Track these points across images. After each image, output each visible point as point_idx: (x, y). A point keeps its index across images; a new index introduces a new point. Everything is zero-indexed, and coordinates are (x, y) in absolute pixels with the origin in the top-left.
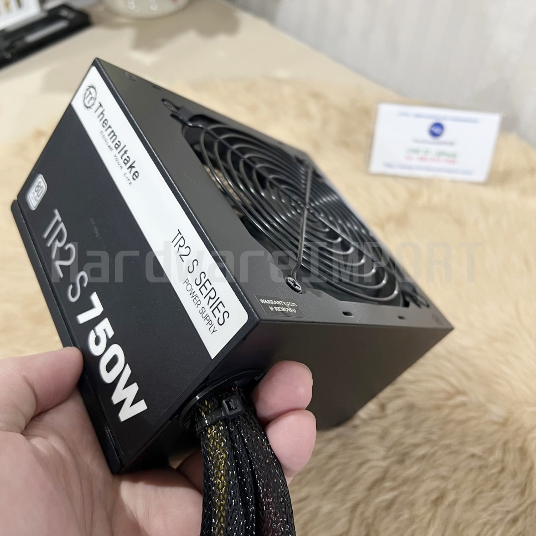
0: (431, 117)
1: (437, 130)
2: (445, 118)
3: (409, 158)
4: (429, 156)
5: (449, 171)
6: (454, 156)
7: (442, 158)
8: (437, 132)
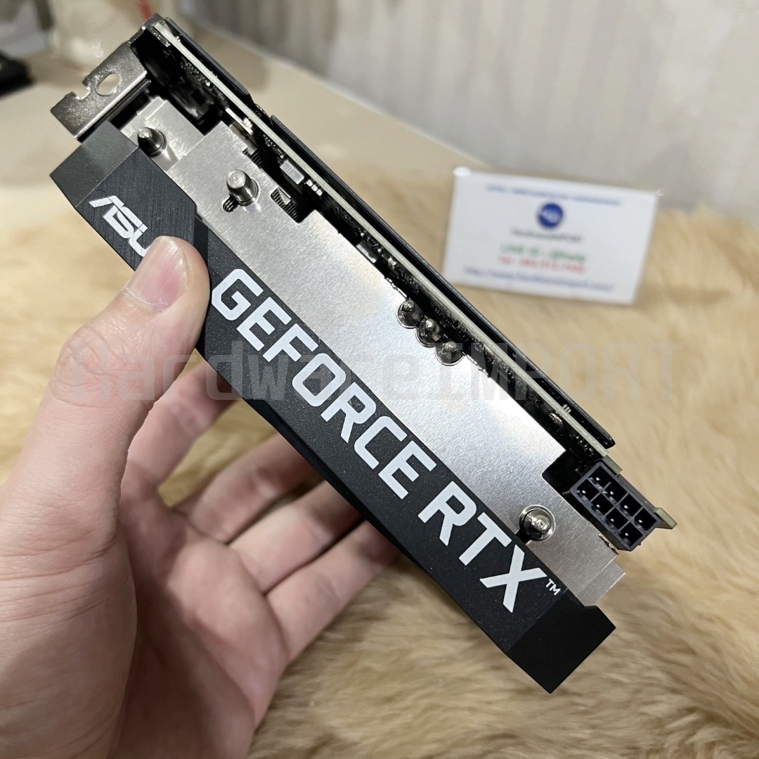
0: (541, 194)
1: (551, 216)
2: (564, 197)
3: (506, 261)
4: (539, 259)
5: (573, 284)
6: (581, 258)
7: (561, 262)
8: (552, 219)
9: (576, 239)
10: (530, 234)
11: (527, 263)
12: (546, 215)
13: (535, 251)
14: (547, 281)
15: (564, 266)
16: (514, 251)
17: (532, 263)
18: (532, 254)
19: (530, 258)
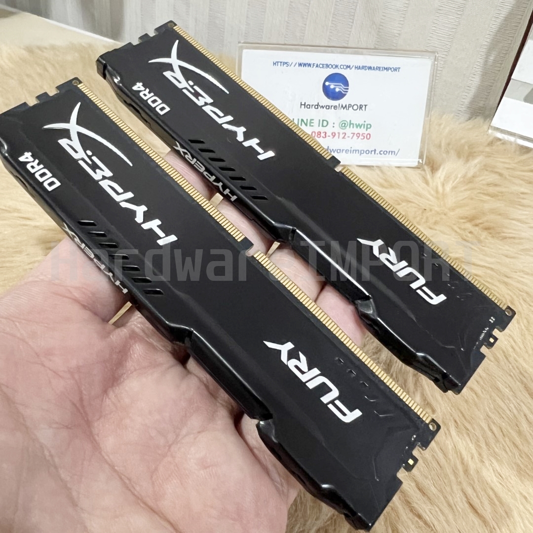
2: (348, 67)
4: (329, 130)
5: (361, 152)
6: (368, 126)
7: (349, 131)
8: (337, 90)
9: (361, 107)
11: (319, 134)
12: (332, 87)
13: (324, 123)
15: (354, 134)
16: (306, 125)
17: (323, 135)
18: (323, 126)
19: (322, 129)
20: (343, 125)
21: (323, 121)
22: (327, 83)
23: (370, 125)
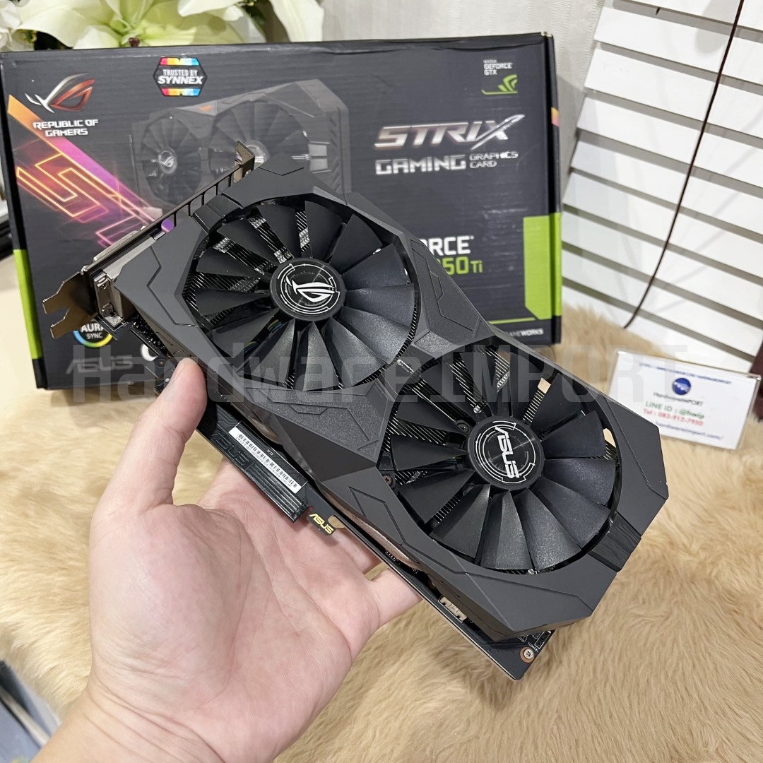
0: (676, 372)
1: (683, 387)
2: (692, 375)
3: (649, 413)
4: (672, 413)
5: (694, 433)
6: (702, 417)
7: (687, 417)
8: (682, 389)
9: (698, 403)
10: (666, 397)
11: (664, 415)
12: (679, 385)
13: (669, 408)
14: (677, 429)
15: (690, 420)
16: (656, 407)
17: (667, 416)
18: (668, 410)
19: (666, 412)
20: (683, 412)
21: (669, 407)
22: (676, 383)
23: (703, 417)
